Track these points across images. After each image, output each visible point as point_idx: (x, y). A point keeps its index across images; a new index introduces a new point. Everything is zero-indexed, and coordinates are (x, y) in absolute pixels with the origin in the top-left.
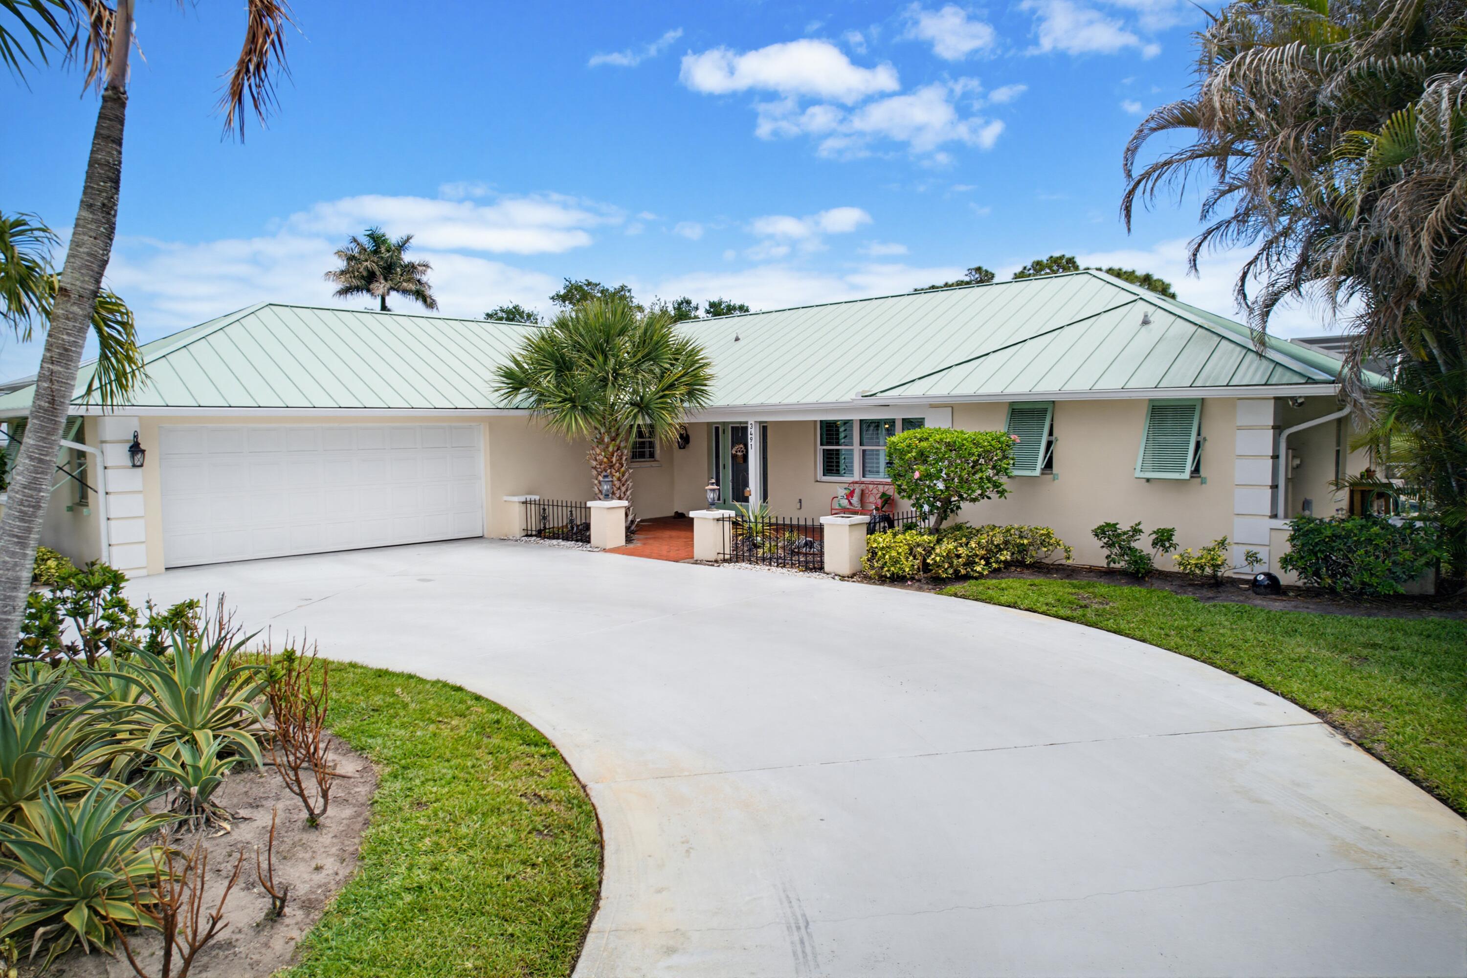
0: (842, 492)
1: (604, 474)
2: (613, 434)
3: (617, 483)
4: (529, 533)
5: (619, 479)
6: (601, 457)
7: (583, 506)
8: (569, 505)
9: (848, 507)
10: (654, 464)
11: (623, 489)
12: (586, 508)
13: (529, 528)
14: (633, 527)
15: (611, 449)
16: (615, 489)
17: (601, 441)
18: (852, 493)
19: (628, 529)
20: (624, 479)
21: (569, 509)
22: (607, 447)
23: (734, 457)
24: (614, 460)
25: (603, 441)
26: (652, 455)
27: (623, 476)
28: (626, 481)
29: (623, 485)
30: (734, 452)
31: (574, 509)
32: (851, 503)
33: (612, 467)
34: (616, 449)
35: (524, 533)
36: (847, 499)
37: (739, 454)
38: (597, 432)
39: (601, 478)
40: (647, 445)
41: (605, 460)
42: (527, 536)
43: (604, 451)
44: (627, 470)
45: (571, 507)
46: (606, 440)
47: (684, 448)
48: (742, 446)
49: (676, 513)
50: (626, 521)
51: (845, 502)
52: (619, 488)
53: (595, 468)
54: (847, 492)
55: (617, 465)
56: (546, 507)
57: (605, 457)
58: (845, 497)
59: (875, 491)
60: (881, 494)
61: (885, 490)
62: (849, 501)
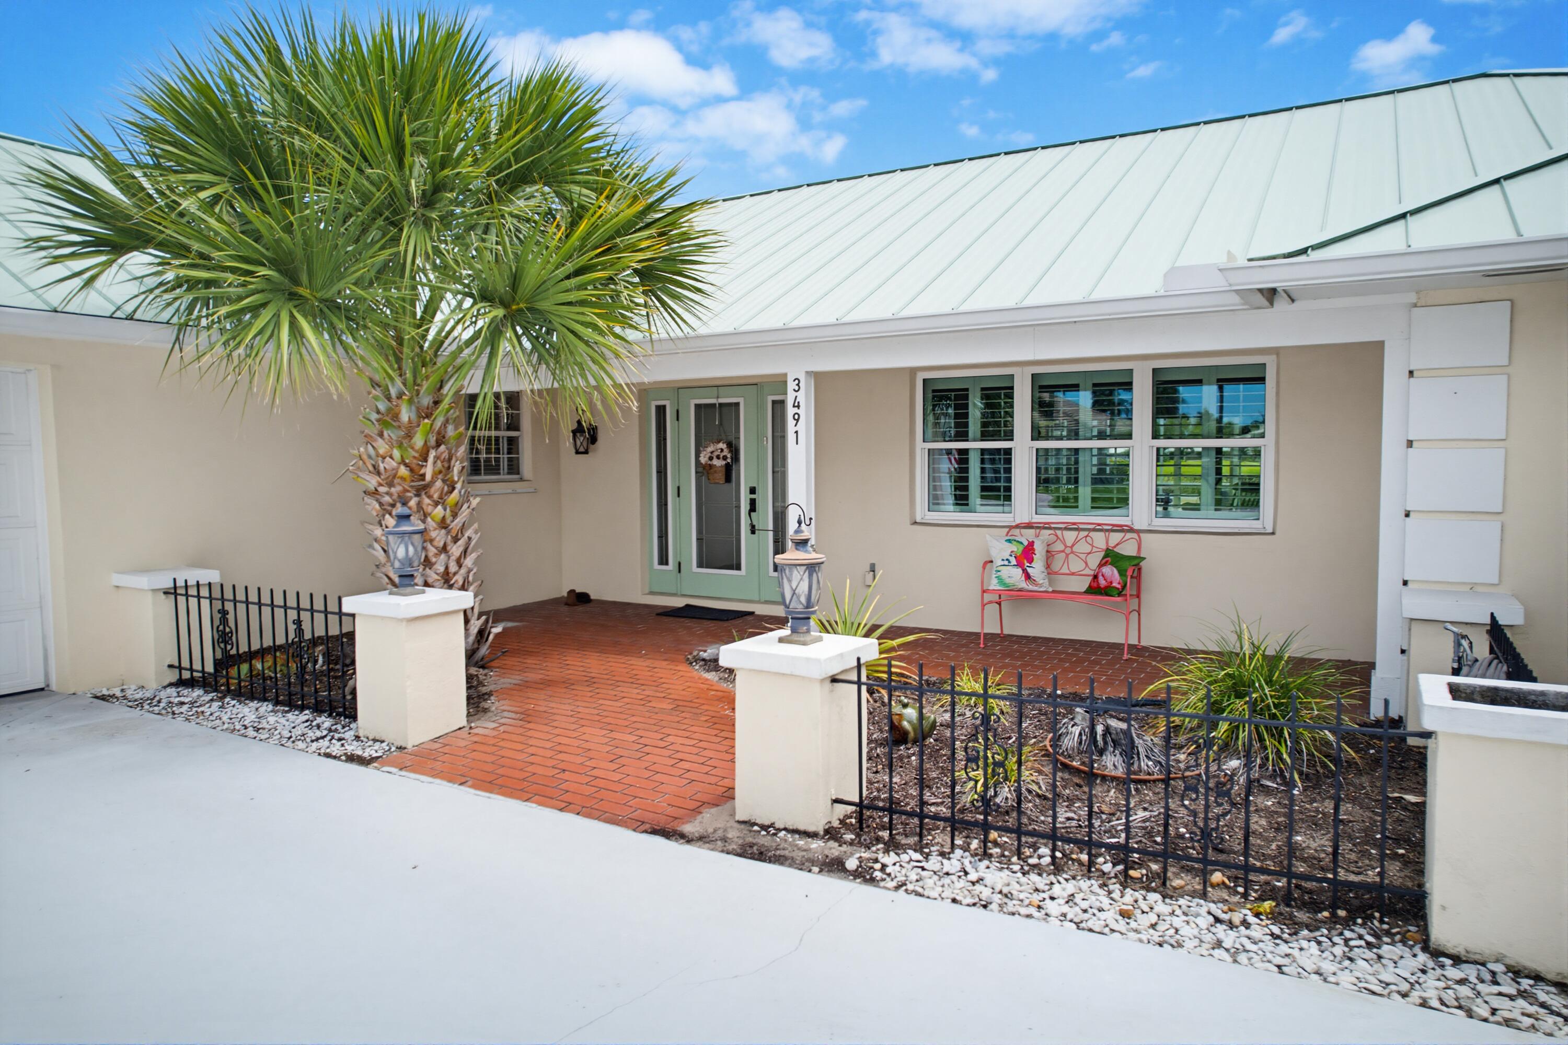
0: (1002, 550)
1: (399, 509)
2: (426, 401)
3: (439, 537)
4: (186, 675)
5: (443, 524)
6: (390, 464)
7: (332, 607)
8: (292, 602)
9: (1023, 584)
10: (518, 486)
11: (456, 550)
12: (340, 614)
13: (185, 663)
14: (484, 650)
15: (418, 441)
16: (432, 551)
17: (389, 419)
18: (1028, 553)
19: (470, 655)
20: (456, 524)
21: (292, 615)
22: (409, 436)
23: (704, 471)
24: (429, 471)
25: (396, 417)
26: (514, 468)
27: (455, 515)
28: (463, 529)
29: (456, 540)
30: (703, 459)
31: (305, 616)
32: (1028, 577)
33: (422, 489)
34: (432, 440)
35: (173, 676)
36: (1020, 564)
37: (716, 462)
38: (377, 392)
39: (390, 521)
40: (504, 446)
41: (403, 471)
42: (181, 683)
43: (400, 446)
44: (466, 498)
45: (298, 609)
46: (406, 415)
47: (586, 452)
48: (722, 445)
49: (572, 592)
50: (467, 635)
51: (1014, 576)
52: (444, 549)
53: (375, 493)
54: (1018, 549)
55: (439, 484)
56: (229, 606)
57: (403, 462)
58: (1014, 562)
59: (1082, 547)
60: (1102, 554)
61: (1112, 544)
62: (1025, 571)
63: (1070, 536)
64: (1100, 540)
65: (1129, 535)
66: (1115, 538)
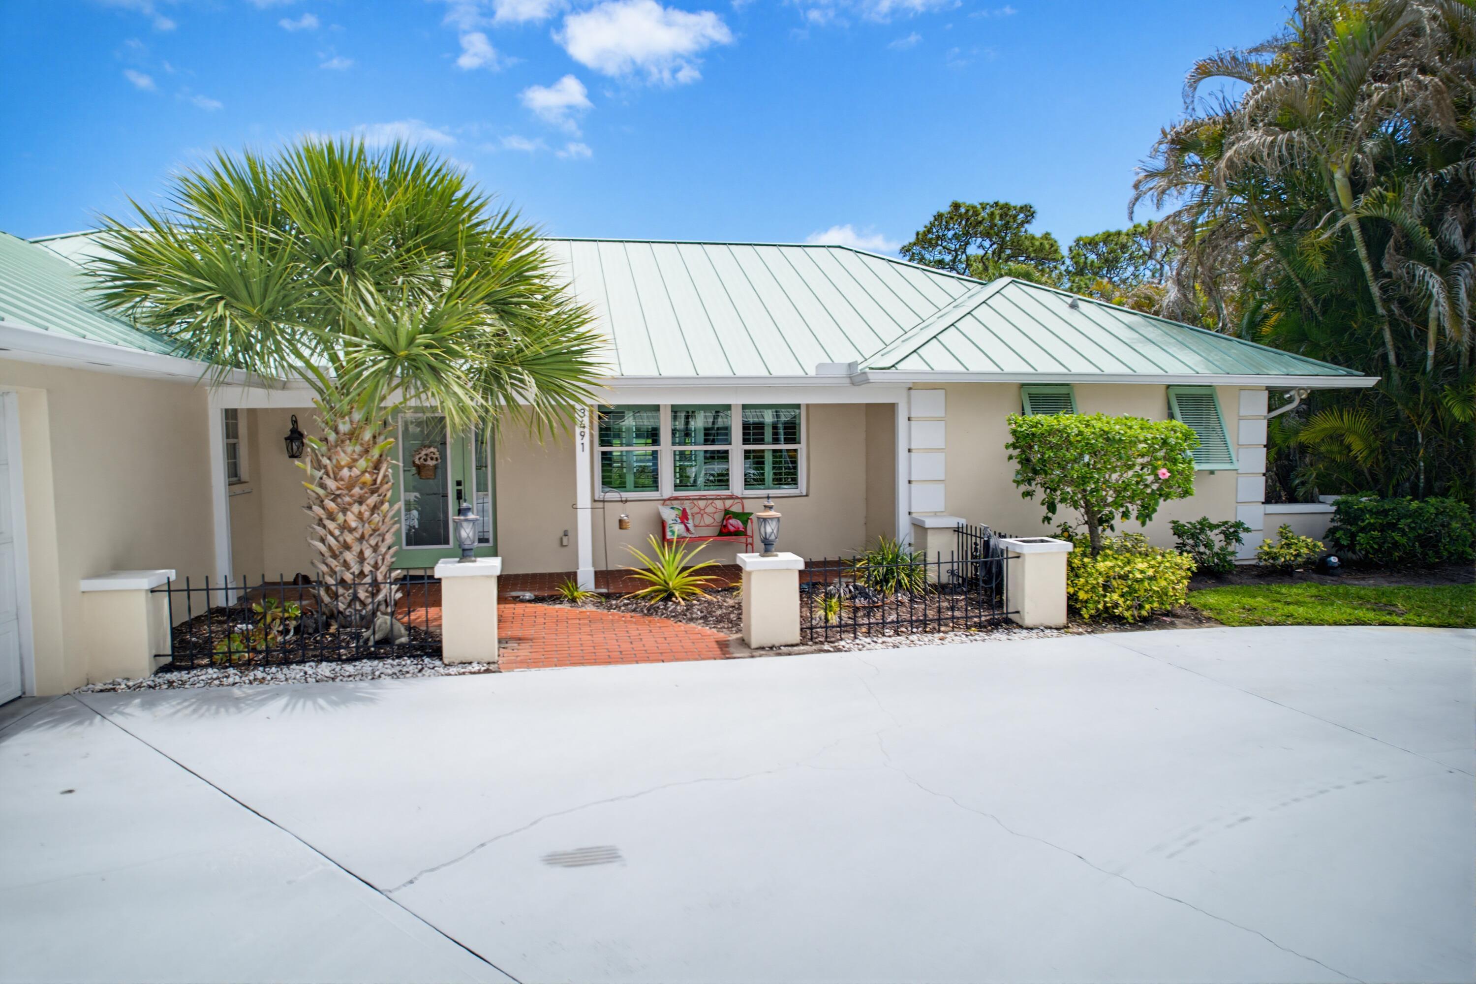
0: (670, 514)
9: (685, 534)
18: (683, 515)
32: (687, 529)
35: (157, 665)
42: (165, 669)
51: (680, 529)
54: (677, 513)
58: (679, 521)
59: (710, 510)
60: (723, 513)
61: (727, 506)
62: (686, 526)
63: (702, 504)
64: (719, 504)
65: (736, 501)
66: (728, 503)
